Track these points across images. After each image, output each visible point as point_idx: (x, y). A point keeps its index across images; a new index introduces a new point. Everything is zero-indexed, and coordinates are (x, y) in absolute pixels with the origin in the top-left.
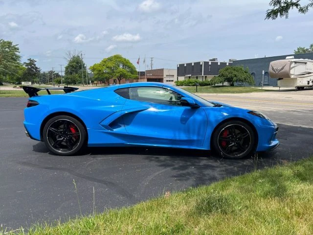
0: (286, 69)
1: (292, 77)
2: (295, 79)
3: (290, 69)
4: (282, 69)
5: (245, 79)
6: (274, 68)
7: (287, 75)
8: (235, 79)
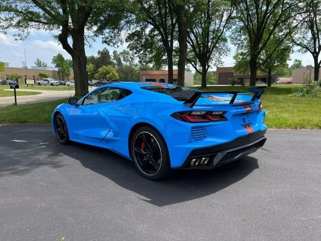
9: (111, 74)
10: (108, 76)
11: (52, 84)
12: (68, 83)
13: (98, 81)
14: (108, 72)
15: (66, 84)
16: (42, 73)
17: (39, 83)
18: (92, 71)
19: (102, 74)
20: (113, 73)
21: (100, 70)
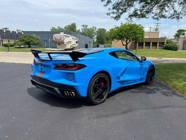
0: (62, 39)
1: (65, 43)
2: (66, 45)
3: (64, 39)
4: (60, 39)
5: (38, 43)
6: (56, 38)
7: (63, 43)
8: (32, 43)
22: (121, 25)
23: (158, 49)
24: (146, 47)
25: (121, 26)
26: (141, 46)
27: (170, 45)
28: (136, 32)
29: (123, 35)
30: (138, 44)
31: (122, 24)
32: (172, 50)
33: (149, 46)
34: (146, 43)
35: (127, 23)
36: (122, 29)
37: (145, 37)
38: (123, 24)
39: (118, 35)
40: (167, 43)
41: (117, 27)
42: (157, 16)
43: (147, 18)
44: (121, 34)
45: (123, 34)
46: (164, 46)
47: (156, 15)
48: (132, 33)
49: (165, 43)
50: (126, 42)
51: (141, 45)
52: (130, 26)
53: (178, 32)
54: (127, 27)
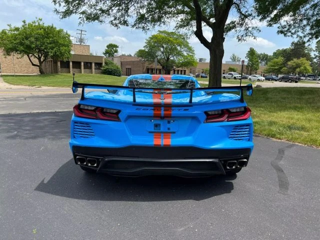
9: (302, 68)
10: (298, 70)
11: (235, 78)
12: (250, 77)
13: (283, 75)
14: (298, 66)
15: (248, 78)
16: (232, 67)
17: (224, 77)
18: (281, 65)
19: (290, 68)
20: (305, 67)
21: (289, 63)
22: (23, 24)
23: (94, 73)
24: (75, 70)
25: (23, 26)
26: (65, 68)
27: (110, 67)
28: (58, 42)
29: (33, 46)
30: (59, 64)
31: (24, 22)
32: (115, 75)
33: (80, 68)
34: (73, 62)
35: (34, 22)
36: (28, 33)
37: (72, 53)
38: (27, 23)
39: (21, 44)
40: (106, 63)
41: (12, 27)
42: (117, 22)
43: (101, 21)
44: (27, 42)
45: (32, 43)
46: (102, 69)
47: (115, 19)
48: (50, 43)
49: (104, 64)
50: (39, 59)
51: (66, 65)
52: (45, 30)
53: (107, 47)
54: (40, 31)
